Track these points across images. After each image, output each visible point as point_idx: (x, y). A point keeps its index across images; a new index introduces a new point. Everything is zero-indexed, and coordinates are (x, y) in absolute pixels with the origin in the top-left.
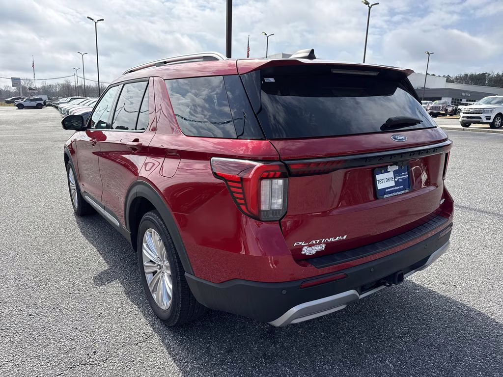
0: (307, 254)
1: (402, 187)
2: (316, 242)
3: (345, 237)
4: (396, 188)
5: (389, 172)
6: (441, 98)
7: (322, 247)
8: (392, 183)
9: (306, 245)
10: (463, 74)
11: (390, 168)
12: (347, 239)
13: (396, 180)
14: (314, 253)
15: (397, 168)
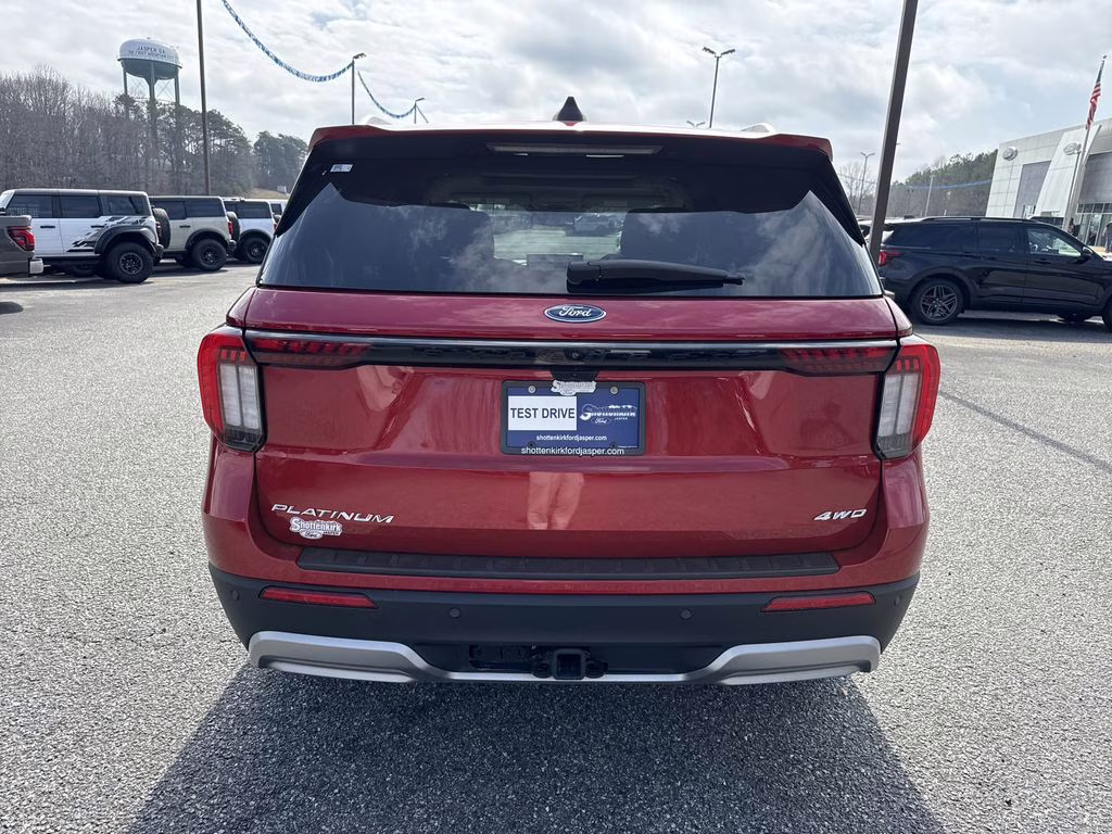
0: (303, 534)
1: (605, 438)
2: (317, 513)
3: (389, 520)
4: (577, 438)
5: (558, 394)
7: (336, 529)
8: (570, 424)
9: (296, 515)
11: (561, 387)
12: (394, 524)
13: (583, 417)
14: (319, 536)
15: (589, 387)
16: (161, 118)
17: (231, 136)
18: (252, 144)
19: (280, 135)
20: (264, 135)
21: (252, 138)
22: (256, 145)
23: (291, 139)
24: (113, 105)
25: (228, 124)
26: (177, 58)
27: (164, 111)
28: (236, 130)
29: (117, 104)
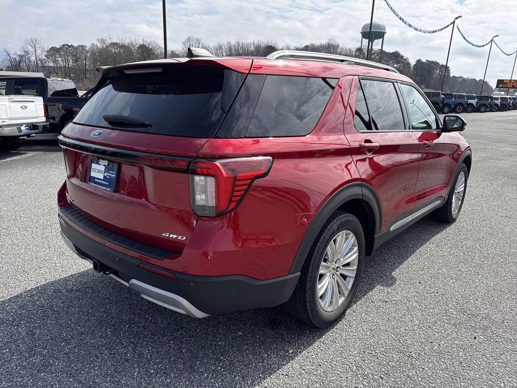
4: (103, 182)
11: (101, 161)
13: (105, 175)
15: (106, 163)
16: (373, 56)
17: (402, 63)
18: (412, 66)
19: (427, 61)
20: (419, 61)
21: (413, 62)
22: (414, 66)
23: (432, 62)
24: (354, 52)
25: (402, 57)
26: (385, 29)
27: (374, 53)
28: (406, 60)
29: (356, 52)
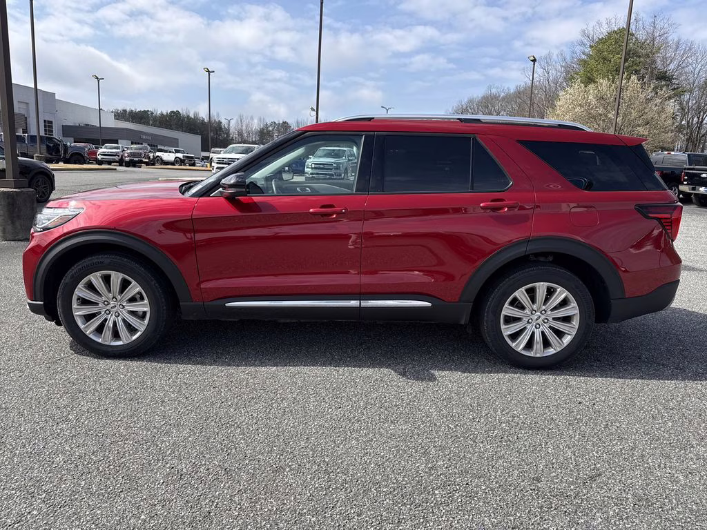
6: (117, 140)
10: (120, 109)
